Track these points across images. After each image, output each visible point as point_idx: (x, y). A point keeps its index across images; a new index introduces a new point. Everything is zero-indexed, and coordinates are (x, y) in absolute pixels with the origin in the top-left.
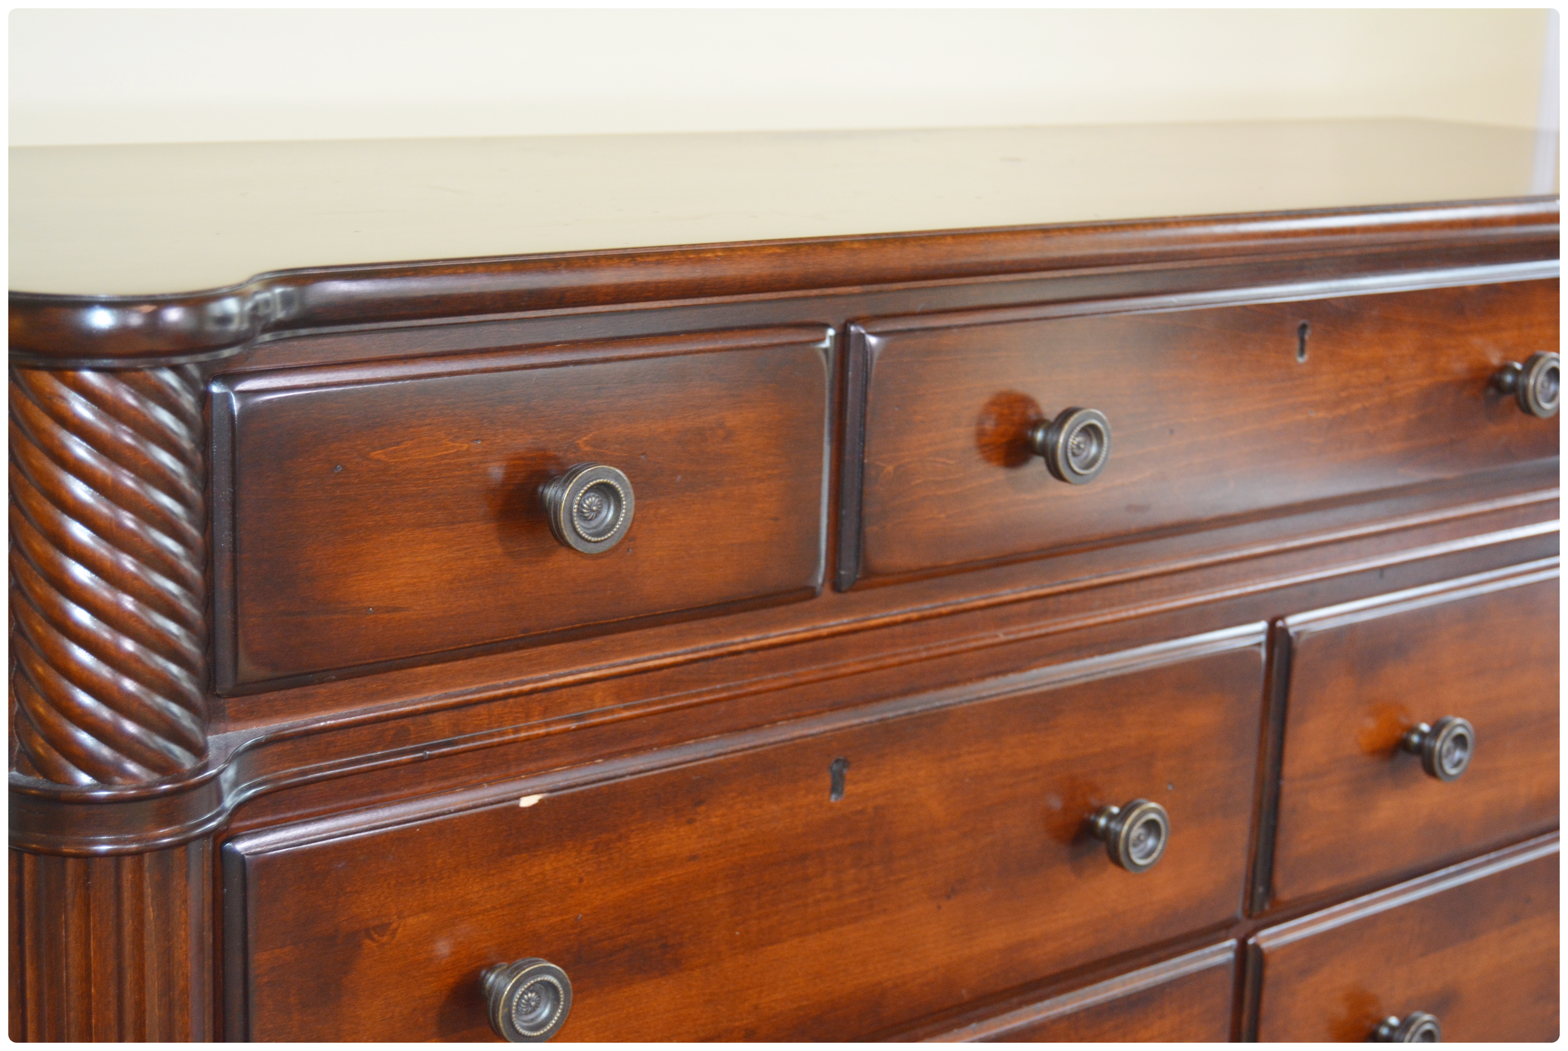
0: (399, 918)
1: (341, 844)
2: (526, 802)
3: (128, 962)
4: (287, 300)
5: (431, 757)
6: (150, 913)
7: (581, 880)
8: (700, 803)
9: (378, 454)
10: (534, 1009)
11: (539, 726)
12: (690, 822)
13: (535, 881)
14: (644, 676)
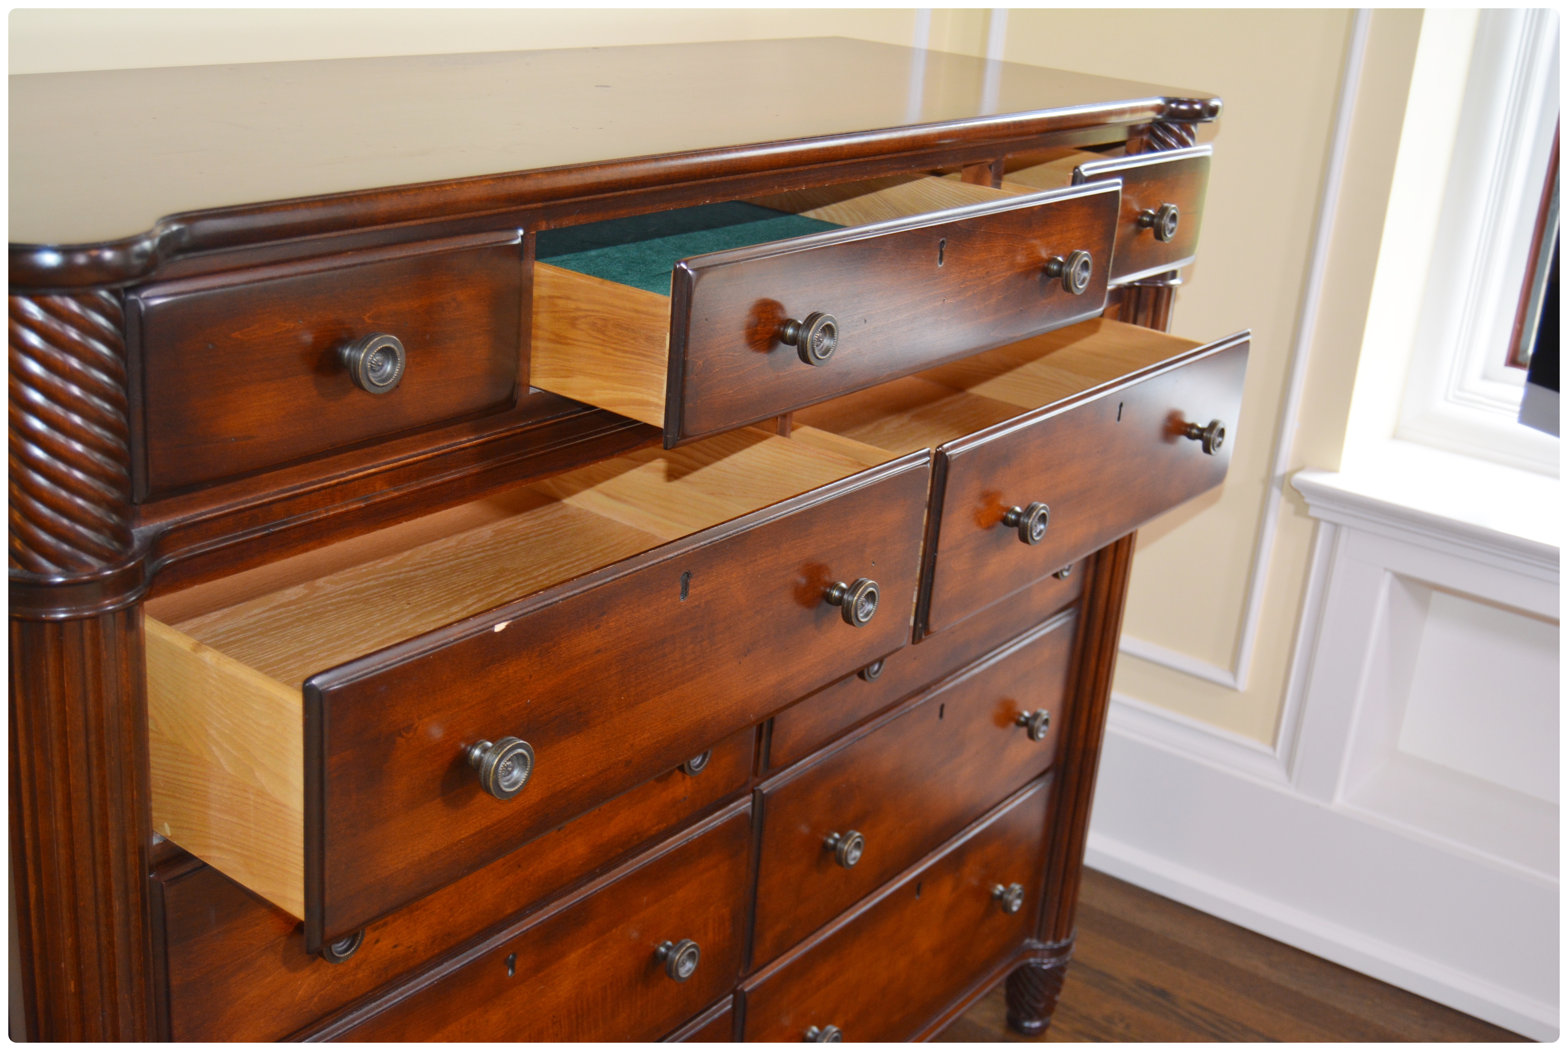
2: (499, 628)
4: (181, 233)
5: (274, 533)
7: (531, 677)
8: (603, 614)
9: (236, 335)
12: (597, 627)
13: (503, 681)
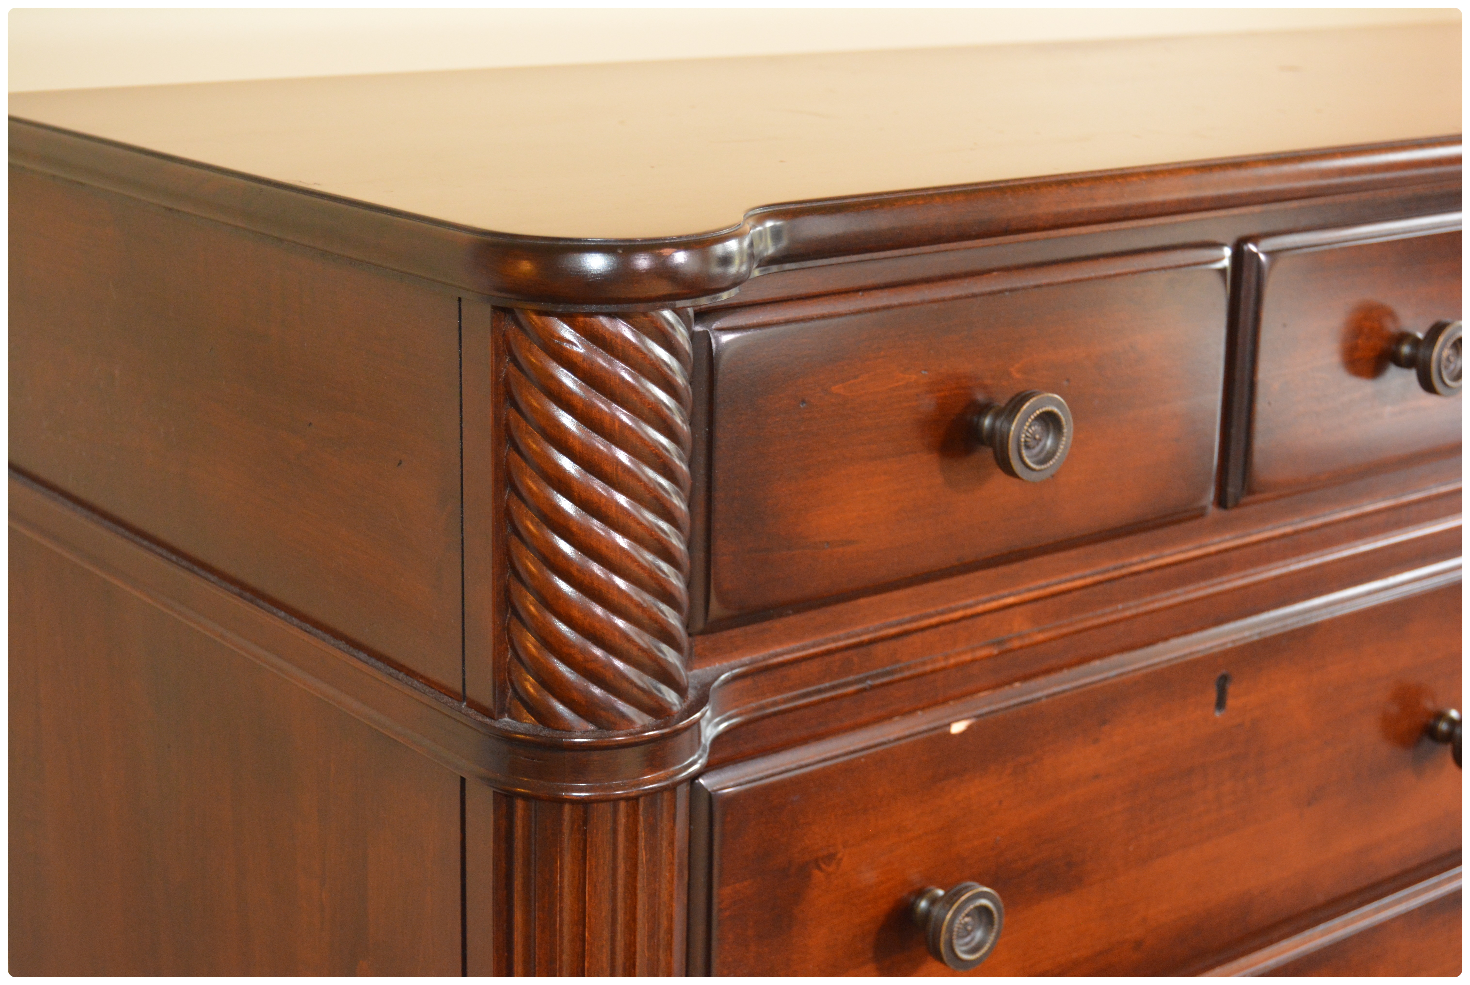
0: (845, 847)
1: (797, 777)
2: (958, 728)
3: (620, 904)
4: (776, 234)
5: (872, 688)
6: (643, 856)
7: (1000, 803)
8: (1104, 722)
9: (837, 389)
10: (969, 933)
11: (965, 652)
12: (1096, 741)
13: (962, 805)
14: (1056, 600)
